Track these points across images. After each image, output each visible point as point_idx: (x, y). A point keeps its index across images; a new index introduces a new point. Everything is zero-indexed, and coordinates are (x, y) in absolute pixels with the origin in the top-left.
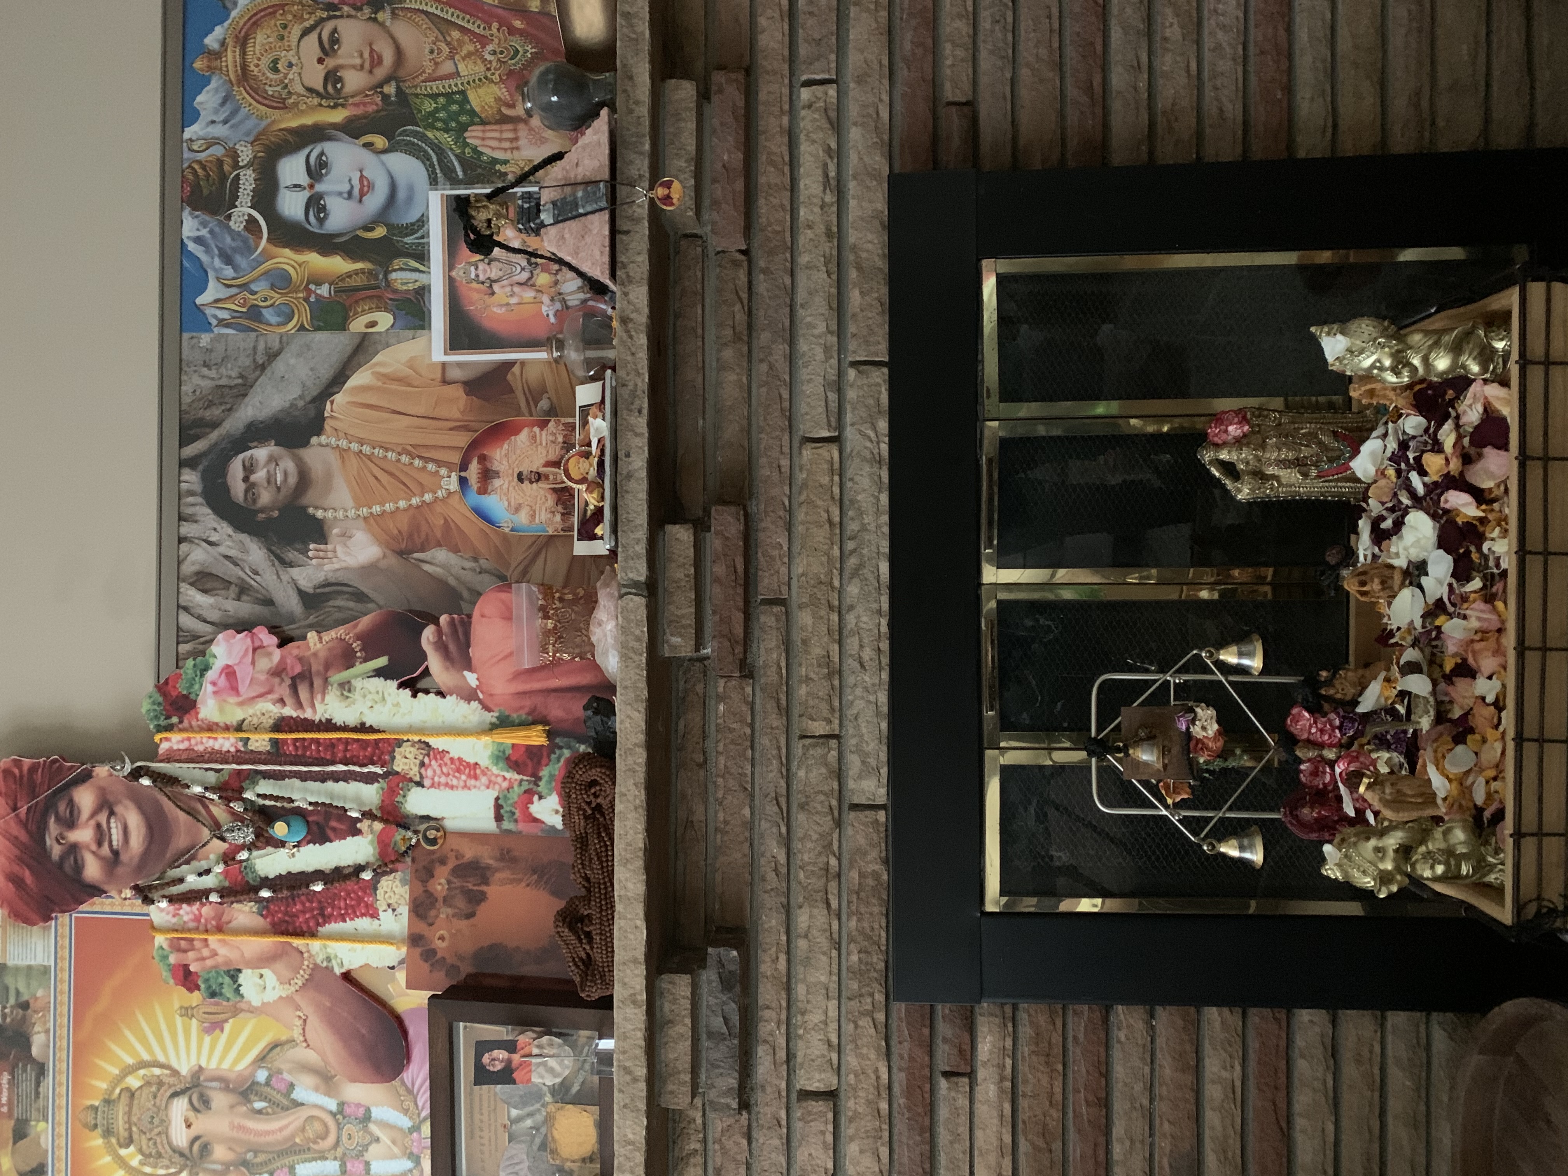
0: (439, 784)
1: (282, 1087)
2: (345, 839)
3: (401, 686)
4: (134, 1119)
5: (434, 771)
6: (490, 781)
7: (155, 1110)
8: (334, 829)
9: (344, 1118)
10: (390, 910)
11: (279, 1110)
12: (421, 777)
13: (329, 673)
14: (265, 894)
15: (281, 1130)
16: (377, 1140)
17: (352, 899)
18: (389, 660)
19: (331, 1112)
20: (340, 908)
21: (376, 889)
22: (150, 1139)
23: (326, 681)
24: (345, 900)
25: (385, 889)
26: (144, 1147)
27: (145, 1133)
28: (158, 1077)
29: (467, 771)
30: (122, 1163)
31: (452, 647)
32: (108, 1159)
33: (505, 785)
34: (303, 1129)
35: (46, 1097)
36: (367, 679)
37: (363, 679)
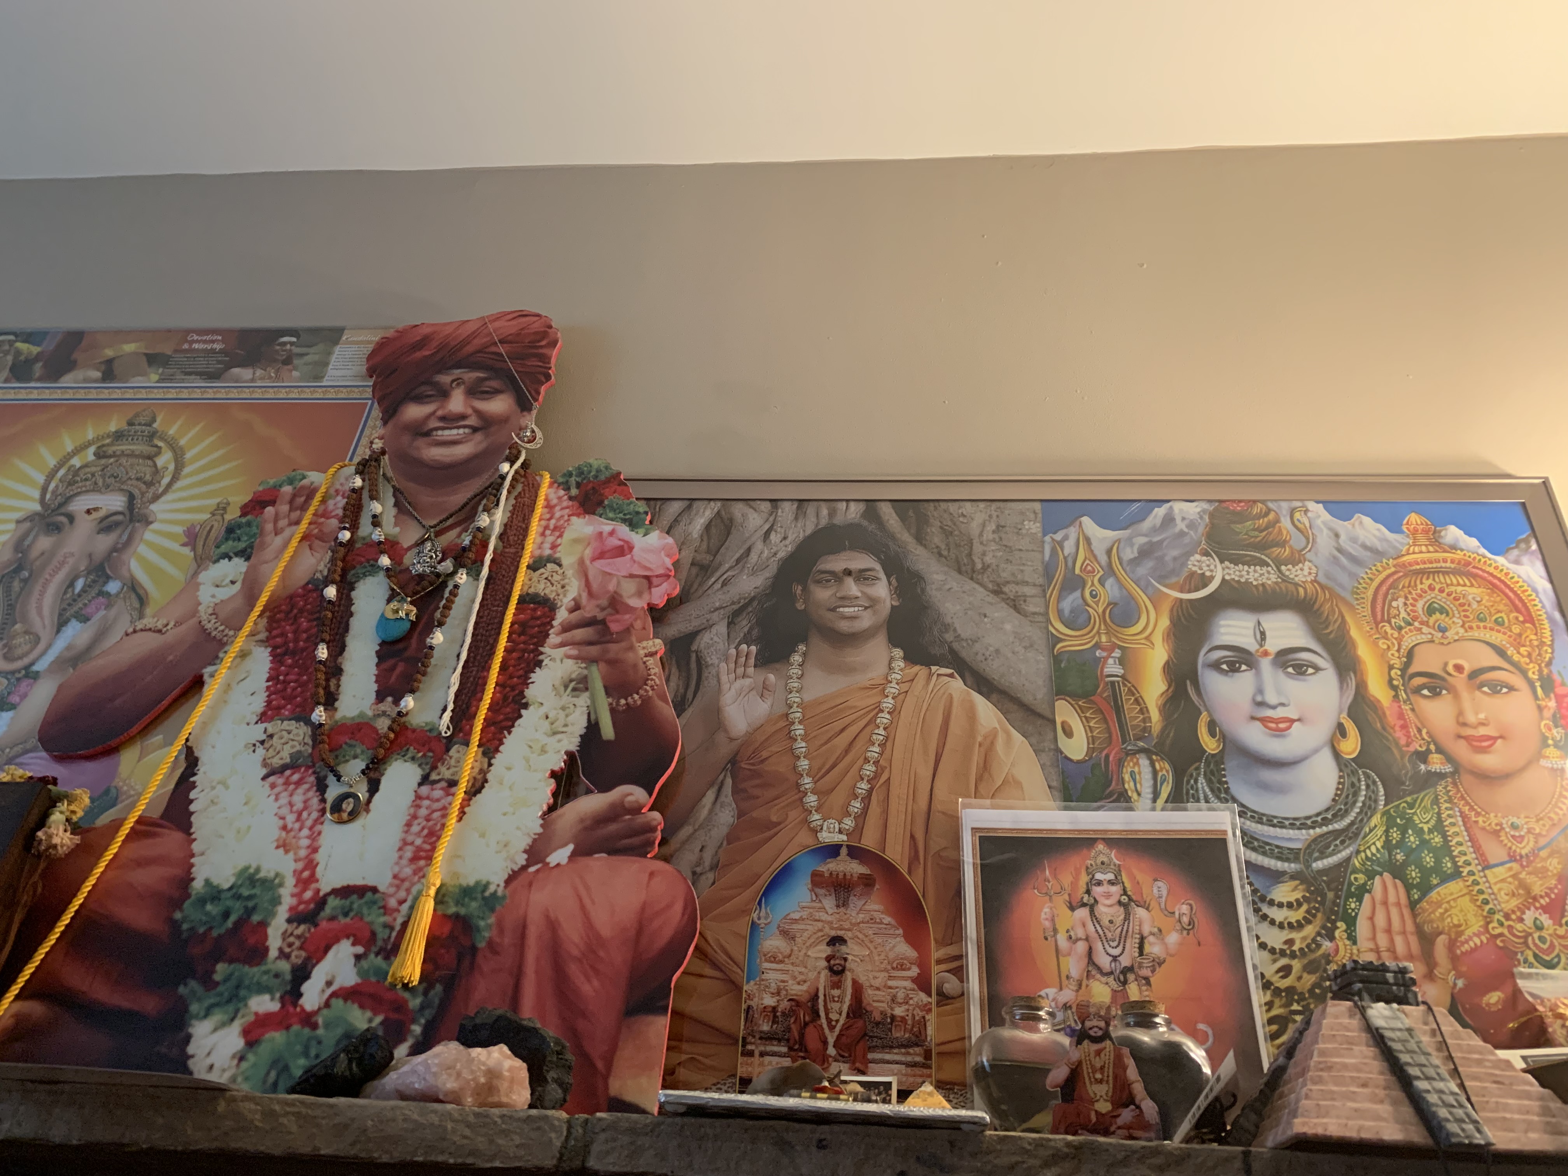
4: (123, 460)
5: (438, 800)
6: (403, 880)
10: (264, 737)
13: (602, 665)
18: (609, 742)
19: (32, 664)
21: (298, 720)
22: (93, 475)
25: (295, 731)
26: (87, 470)
27: (103, 470)
28: (159, 482)
29: (427, 847)
30: (79, 450)
31: (613, 827)
33: (392, 903)
35: (183, 381)
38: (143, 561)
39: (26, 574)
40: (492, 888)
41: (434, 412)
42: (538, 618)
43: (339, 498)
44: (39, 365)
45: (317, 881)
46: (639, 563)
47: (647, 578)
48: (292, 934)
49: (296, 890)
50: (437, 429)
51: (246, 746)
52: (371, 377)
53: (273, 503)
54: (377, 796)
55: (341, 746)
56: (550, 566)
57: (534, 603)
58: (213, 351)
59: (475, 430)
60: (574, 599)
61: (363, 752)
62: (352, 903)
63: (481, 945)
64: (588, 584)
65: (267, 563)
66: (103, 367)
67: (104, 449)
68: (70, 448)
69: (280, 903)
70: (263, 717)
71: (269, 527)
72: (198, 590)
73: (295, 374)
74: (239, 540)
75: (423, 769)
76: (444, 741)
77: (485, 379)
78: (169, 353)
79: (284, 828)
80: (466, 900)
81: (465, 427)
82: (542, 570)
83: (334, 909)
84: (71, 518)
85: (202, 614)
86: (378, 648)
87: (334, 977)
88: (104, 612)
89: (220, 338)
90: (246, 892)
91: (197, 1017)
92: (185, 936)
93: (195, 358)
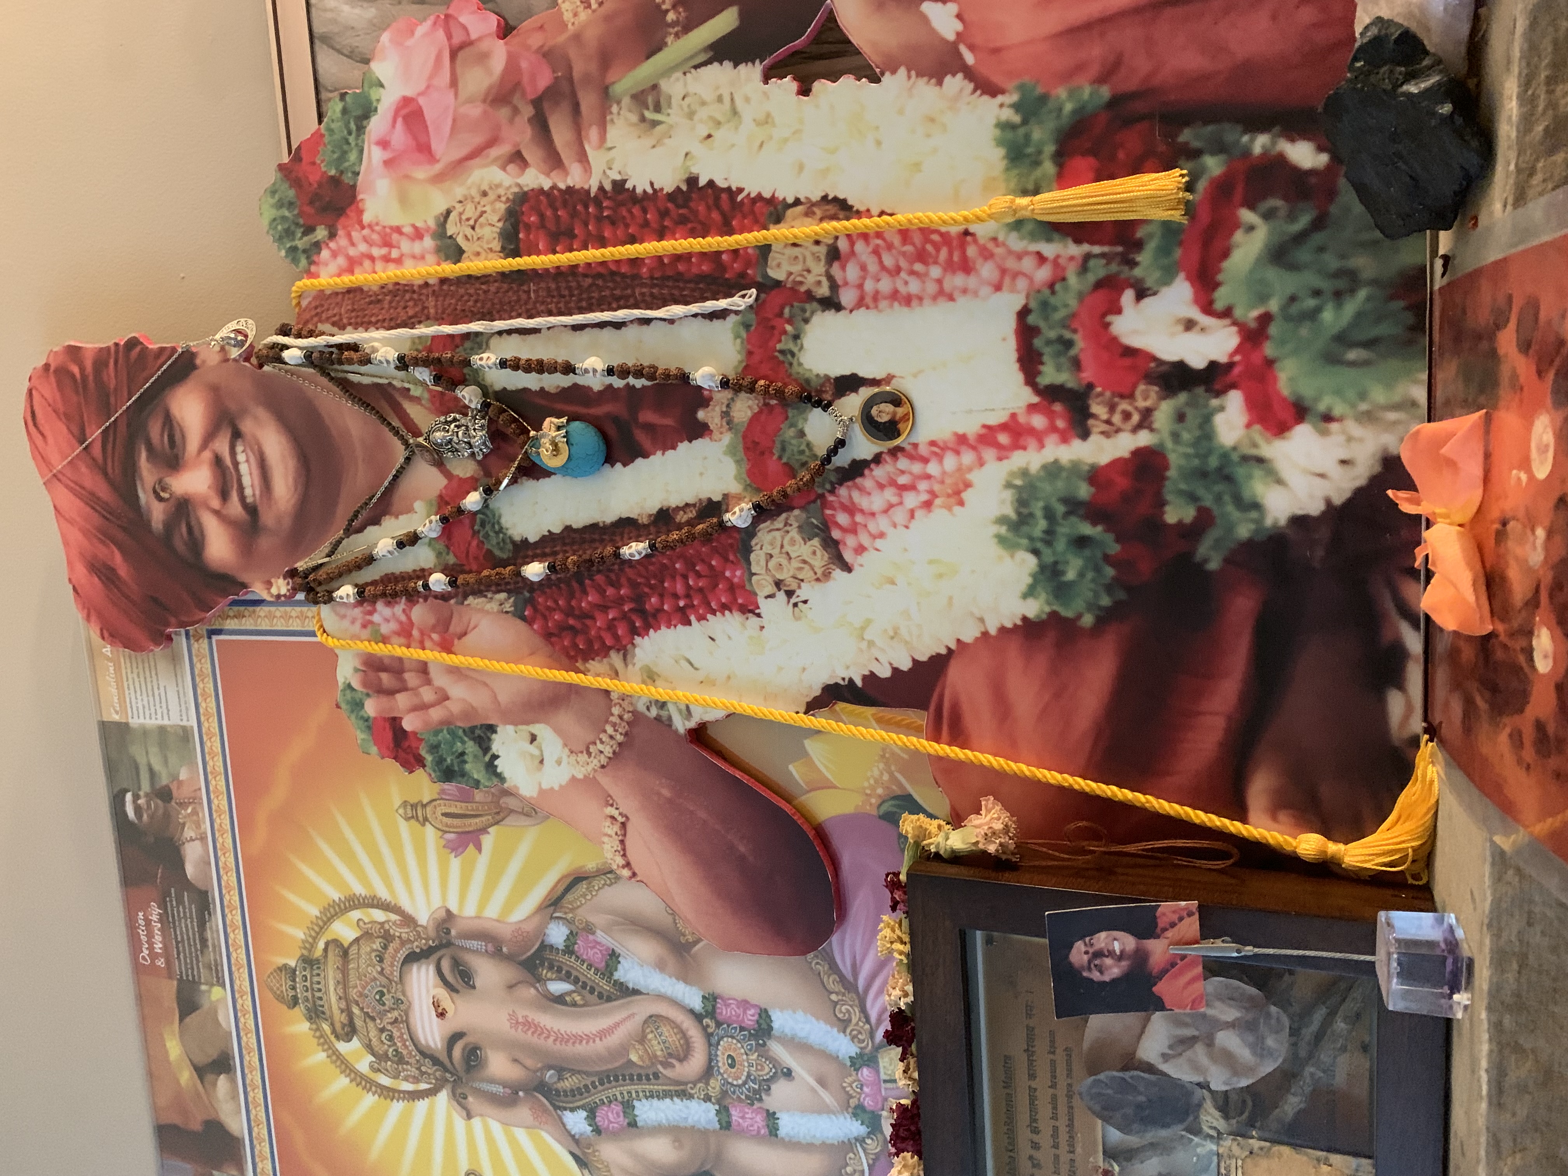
1: (596, 956)
2: (674, 448)
4: (353, 993)
5: (863, 268)
7: (384, 981)
8: (649, 428)
9: (719, 1024)
10: (781, 596)
11: (594, 998)
12: (834, 286)
13: (610, 77)
15: (602, 1034)
16: (788, 1074)
17: (699, 575)
19: (692, 1012)
20: (676, 596)
21: (747, 550)
22: (382, 1030)
23: (605, 95)
24: (685, 577)
25: (767, 549)
27: (373, 1019)
28: (382, 924)
30: (345, 1066)
32: (322, 1056)
33: (1043, 274)
34: (642, 1039)
35: (216, 947)
36: (693, 70)
37: (685, 73)
38: (511, 903)
39: (550, 1076)
41: (217, 513)
42: (542, 216)
45: (1013, 416)
46: (431, 77)
47: (453, 55)
48: (1108, 422)
49: (1032, 443)
50: (242, 498)
51: (797, 618)
52: (169, 638)
53: (395, 723)
54: (863, 373)
55: (786, 464)
58: (163, 918)
59: (237, 435)
60: (504, 168)
61: (792, 425)
62: (1049, 342)
63: (1105, 92)
65: (495, 697)
66: (209, 1077)
67: (338, 1026)
68: (343, 1081)
69: (1056, 462)
70: (750, 609)
71: (436, 714)
73: (183, 775)
74: (463, 754)
75: (813, 313)
76: (763, 296)
78: (175, 983)
80: (1030, 150)
82: (460, 240)
83: (1059, 369)
84: (454, 1038)
86: (619, 465)
87: (1179, 321)
89: (141, 914)
90: (1042, 524)
91: (1259, 522)
93: (177, 943)
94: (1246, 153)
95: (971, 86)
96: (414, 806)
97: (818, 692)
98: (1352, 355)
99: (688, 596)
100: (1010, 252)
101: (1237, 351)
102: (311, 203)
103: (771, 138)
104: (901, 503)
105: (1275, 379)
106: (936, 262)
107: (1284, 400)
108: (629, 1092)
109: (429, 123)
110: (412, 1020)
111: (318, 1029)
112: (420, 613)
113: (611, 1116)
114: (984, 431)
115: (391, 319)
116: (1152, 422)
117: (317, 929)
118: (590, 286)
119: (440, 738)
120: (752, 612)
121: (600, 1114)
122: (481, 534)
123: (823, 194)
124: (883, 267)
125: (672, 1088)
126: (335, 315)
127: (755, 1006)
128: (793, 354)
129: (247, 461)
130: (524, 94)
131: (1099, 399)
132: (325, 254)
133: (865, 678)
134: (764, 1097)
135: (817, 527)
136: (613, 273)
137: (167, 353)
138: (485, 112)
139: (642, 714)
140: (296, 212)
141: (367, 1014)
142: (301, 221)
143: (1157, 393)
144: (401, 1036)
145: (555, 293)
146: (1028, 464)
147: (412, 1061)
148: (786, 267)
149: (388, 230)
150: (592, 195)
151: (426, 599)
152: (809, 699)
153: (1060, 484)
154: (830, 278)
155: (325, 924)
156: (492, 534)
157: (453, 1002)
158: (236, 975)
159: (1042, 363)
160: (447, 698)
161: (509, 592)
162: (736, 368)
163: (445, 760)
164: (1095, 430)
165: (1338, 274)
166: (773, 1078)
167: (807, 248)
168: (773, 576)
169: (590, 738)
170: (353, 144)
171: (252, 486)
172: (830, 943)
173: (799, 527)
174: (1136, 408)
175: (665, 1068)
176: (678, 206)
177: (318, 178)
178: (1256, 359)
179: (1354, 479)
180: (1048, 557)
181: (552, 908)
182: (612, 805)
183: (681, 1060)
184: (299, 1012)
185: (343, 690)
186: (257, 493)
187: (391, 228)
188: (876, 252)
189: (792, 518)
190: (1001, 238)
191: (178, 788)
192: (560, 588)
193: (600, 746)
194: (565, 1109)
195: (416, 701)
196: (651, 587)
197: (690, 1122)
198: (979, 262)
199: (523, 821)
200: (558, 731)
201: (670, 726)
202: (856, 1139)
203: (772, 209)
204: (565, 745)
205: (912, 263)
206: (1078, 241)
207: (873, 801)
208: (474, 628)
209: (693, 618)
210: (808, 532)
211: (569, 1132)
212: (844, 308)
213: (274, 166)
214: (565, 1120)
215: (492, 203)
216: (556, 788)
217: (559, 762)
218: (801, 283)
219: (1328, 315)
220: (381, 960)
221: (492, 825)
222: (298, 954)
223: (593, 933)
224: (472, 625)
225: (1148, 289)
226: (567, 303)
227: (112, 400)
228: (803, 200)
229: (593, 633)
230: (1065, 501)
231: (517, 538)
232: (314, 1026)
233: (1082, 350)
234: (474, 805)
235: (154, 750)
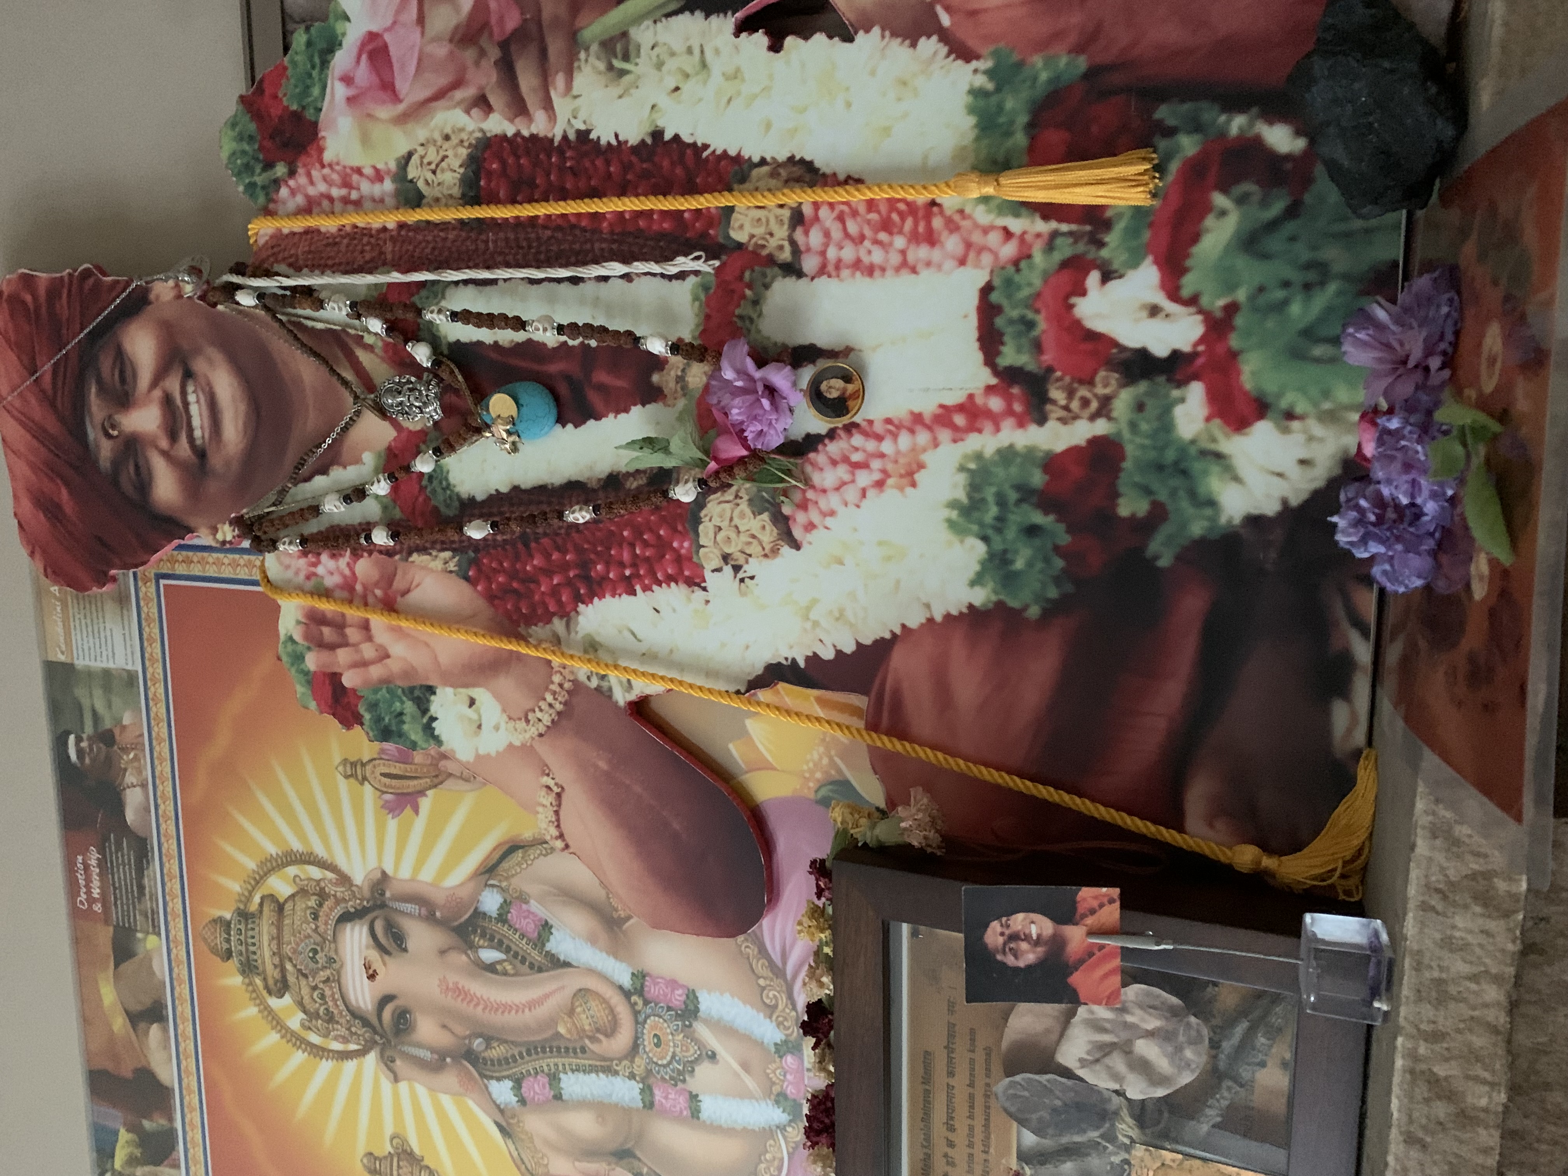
0: (839, 265)
1: (530, 927)
3: (745, 27)
5: (827, 234)
6: (968, 245)
9: (646, 1002)
10: (728, 570)
11: (525, 968)
12: (796, 251)
14: (476, 532)
15: (531, 1005)
16: (713, 1056)
17: (646, 544)
19: (621, 988)
20: (622, 565)
22: (315, 988)
24: (632, 546)
25: (717, 521)
26: (307, 1000)
28: (318, 882)
29: (909, 223)
30: (276, 1022)
32: (252, 1011)
33: (1009, 250)
35: (153, 895)
36: (664, 19)
37: (655, 22)
38: (446, 868)
39: (478, 1044)
40: (981, 81)
41: (165, 454)
42: (503, 163)
43: (320, 570)
44: (147, 1124)
45: (971, 397)
48: (1066, 408)
49: (988, 427)
51: (743, 594)
53: (335, 678)
56: (412, 173)
57: (478, 179)
58: (101, 864)
59: (188, 375)
60: (468, 112)
62: (1011, 322)
63: (1082, 63)
64: (439, 95)
66: (142, 1025)
67: (271, 982)
68: (274, 1037)
69: (1011, 446)
70: (696, 582)
72: (488, 755)
73: (127, 720)
74: (401, 714)
75: (774, 278)
77: (100, 382)
78: (111, 929)
79: (880, 484)
81: (184, 393)
82: (421, 184)
83: (1019, 350)
84: (386, 999)
85: (527, 736)
86: (570, 426)
87: (1144, 306)
88: (532, 902)
89: (80, 858)
90: (994, 511)
91: (1213, 519)
92: (1069, 588)
93: (115, 889)
94: (1222, 134)
95: (945, 50)
96: (354, 765)
97: (759, 670)
98: (1318, 351)
99: (634, 565)
100: (976, 225)
101: (1202, 340)
102: (272, 137)
103: (739, 93)
104: (853, 481)
105: (1239, 373)
106: (900, 232)
107: (1246, 394)
108: (556, 1065)
109: (394, 60)
110: (343, 981)
111: (250, 984)
112: (365, 568)
113: (536, 1088)
114: (940, 411)
115: (348, 263)
116: (1110, 411)
117: (253, 882)
118: (550, 238)
119: (379, 696)
120: (698, 585)
121: (524, 1084)
122: (429, 489)
123: (789, 155)
124: (847, 235)
125: (598, 1063)
126: (291, 256)
127: (682, 986)
128: (751, 320)
129: (198, 402)
130: (491, 35)
131: (1059, 384)
132: (284, 192)
133: (808, 659)
134: (687, 1078)
135: (767, 501)
136: (573, 227)
137: (122, 286)
138: (451, 53)
139: (582, 683)
140: (256, 146)
141: (300, 971)
142: (261, 157)
143: (1117, 379)
144: (333, 995)
145: (513, 245)
146: (983, 446)
147: (343, 1021)
148: (748, 229)
149: (348, 171)
150: (556, 144)
151: (370, 553)
152: (751, 678)
153: (1013, 470)
154: (793, 243)
155: (261, 878)
156: (439, 490)
157: (385, 964)
158: (171, 925)
159: (1002, 344)
160: (388, 656)
161: (454, 550)
162: (692, 331)
163: (383, 719)
164: (1054, 415)
165: (1308, 266)
166: (697, 1061)
167: (770, 211)
168: (721, 549)
169: (530, 704)
170: (317, 79)
171: (202, 428)
172: (761, 926)
173: (750, 501)
174: (1096, 395)
175: (592, 1043)
176: (642, 161)
177: (279, 112)
178: (1220, 349)
179: (1312, 480)
180: (998, 544)
181: (487, 876)
182: (548, 775)
183: (607, 1036)
184: (233, 964)
185: (285, 643)
186: (207, 436)
187: (352, 168)
188: (841, 218)
189: (743, 490)
190: (968, 210)
191: (121, 733)
192: (504, 549)
193: (539, 714)
194: (492, 1078)
195: (356, 657)
196: (597, 553)
197: (614, 1099)
198: (945, 233)
199: (462, 785)
200: (497, 696)
201: (610, 697)
202: (778, 1127)
203: (736, 168)
204: (504, 711)
205: (876, 232)
206: (1045, 218)
207: (811, 784)
208: (418, 586)
209: (638, 588)
210: (758, 506)
211: (494, 1102)
212: (806, 276)
213: (235, 98)
214: (490, 1089)
215: (455, 147)
216: (493, 754)
217: (497, 728)
218: (764, 246)
219: (1295, 308)
220: (316, 917)
221: (430, 788)
222: (233, 908)
223: (527, 902)
224: (414, 584)
225: (1116, 271)
226: (524, 256)
227: (64, 331)
228: (769, 159)
229: (537, 597)
230: (1018, 488)
231: (464, 496)
232: (247, 981)
233: (1044, 332)
234: (413, 767)
235: (98, 693)
